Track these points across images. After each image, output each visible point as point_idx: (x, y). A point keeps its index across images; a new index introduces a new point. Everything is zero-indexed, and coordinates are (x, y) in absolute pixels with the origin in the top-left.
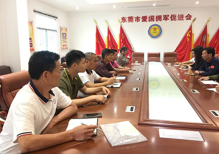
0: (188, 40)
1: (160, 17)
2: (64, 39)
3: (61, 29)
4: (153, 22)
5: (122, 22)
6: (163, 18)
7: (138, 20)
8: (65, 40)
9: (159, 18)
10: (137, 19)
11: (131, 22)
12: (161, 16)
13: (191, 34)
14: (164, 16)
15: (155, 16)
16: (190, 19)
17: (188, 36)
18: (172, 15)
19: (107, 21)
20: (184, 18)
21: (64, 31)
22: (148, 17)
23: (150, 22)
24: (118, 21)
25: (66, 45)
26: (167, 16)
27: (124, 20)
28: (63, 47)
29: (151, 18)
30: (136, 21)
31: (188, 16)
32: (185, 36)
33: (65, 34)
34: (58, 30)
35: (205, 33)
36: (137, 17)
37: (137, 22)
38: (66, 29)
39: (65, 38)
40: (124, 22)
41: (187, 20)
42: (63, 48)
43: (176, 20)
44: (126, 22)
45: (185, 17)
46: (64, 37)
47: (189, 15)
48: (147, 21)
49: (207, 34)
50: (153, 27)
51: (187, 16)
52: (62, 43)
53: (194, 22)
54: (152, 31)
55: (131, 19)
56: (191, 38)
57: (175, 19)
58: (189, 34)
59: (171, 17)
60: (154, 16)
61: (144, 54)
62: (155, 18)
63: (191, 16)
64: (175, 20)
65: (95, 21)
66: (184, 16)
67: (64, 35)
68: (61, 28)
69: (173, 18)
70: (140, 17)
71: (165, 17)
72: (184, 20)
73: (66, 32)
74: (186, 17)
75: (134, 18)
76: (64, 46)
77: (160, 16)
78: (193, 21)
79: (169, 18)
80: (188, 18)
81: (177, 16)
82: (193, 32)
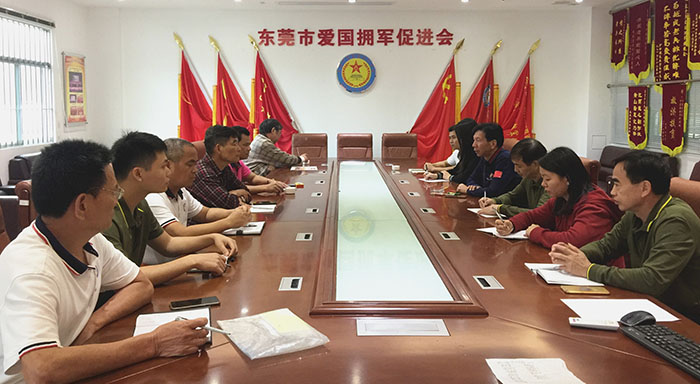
0: (447, 99)
1: (368, 35)
2: (74, 91)
3: (66, 59)
4: (350, 46)
5: (260, 44)
6: (376, 37)
7: (309, 40)
8: (79, 94)
9: (366, 37)
10: (306, 38)
11: (288, 44)
12: (372, 31)
13: (453, 83)
14: (379, 31)
15: (356, 31)
16: (450, 44)
17: (446, 89)
18: (401, 30)
19: (215, 37)
20: (432, 41)
21: (74, 67)
22: (336, 33)
23: (342, 46)
24: (249, 41)
25: (82, 111)
26: (387, 32)
27: (268, 38)
28: (72, 117)
29: (346, 36)
30: (301, 43)
31: (445, 34)
32: (438, 89)
33: (76, 74)
34: (57, 64)
35: (487, 80)
36: (306, 30)
37: (306, 45)
38: (83, 60)
39: (77, 88)
40: (267, 44)
41: (440, 44)
42: (71, 121)
43: (412, 44)
44: (273, 43)
45: (435, 38)
46: (75, 86)
47: (445, 30)
48: (333, 44)
49: (495, 83)
50: (352, 62)
51: (440, 35)
52: (69, 105)
53: (460, 50)
54: (348, 72)
55: (286, 35)
56: (452, 93)
57: (411, 42)
58: (447, 83)
59: (399, 36)
60: (352, 31)
61: (326, 137)
62: (356, 36)
63: (452, 35)
64: (408, 44)
65: (177, 37)
66: (434, 35)
67: (76, 77)
68: (67, 57)
69: (405, 38)
70: (313, 33)
71: (384, 33)
72: (432, 44)
73: (83, 68)
74: (438, 36)
75: (295, 33)
76: (74, 112)
77: (368, 31)
78: (458, 48)
79: (394, 37)
80: (443, 40)
81: (415, 33)
82: (458, 79)
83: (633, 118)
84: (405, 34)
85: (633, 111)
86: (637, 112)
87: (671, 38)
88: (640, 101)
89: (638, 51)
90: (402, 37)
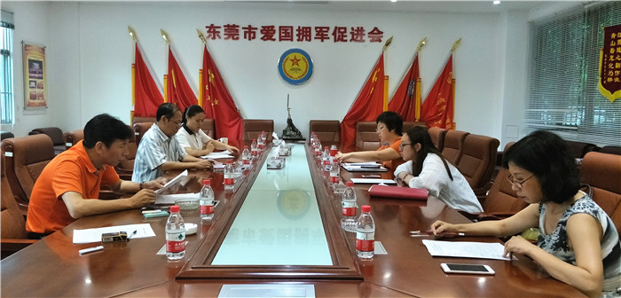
1: (306, 32)
2: (34, 77)
3: (26, 48)
4: (289, 42)
5: (208, 37)
6: (314, 33)
7: (252, 35)
8: (39, 81)
10: (250, 32)
11: (233, 39)
12: (310, 28)
13: (381, 76)
14: (316, 28)
15: (295, 28)
16: (380, 41)
17: (375, 82)
18: (336, 28)
19: (168, 31)
20: (364, 38)
21: (34, 56)
22: (277, 29)
23: (283, 42)
24: (196, 35)
25: (41, 96)
26: (324, 30)
27: (214, 32)
28: (32, 101)
29: (286, 33)
30: (245, 37)
31: (376, 32)
32: (369, 84)
33: (36, 62)
34: (16, 51)
35: (413, 75)
36: (250, 26)
37: (250, 39)
38: (43, 50)
39: (36, 75)
40: (214, 38)
41: (371, 41)
42: (29, 105)
43: (346, 41)
44: (220, 38)
45: (367, 35)
46: (35, 73)
47: (376, 29)
48: (274, 40)
50: (291, 56)
51: (372, 33)
52: (29, 91)
53: (389, 47)
54: (288, 65)
55: (232, 31)
56: (381, 85)
57: (345, 38)
58: (376, 76)
59: (334, 34)
60: (292, 27)
61: (272, 123)
62: (295, 33)
63: (382, 33)
64: (343, 40)
65: (131, 30)
66: (366, 33)
67: (36, 65)
68: (26, 46)
69: (340, 35)
70: (256, 29)
71: (321, 31)
72: (364, 41)
73: (44, 57)
74: (369, 33)
75: (240, 29)
76: (33, 97)
77: (306, 28)
78: (387, 44)
79: (330, 34)
80: (374, 37)
81: (349, 30)
82: (386, 73)
84: (339, 32)
90: (337, 35)
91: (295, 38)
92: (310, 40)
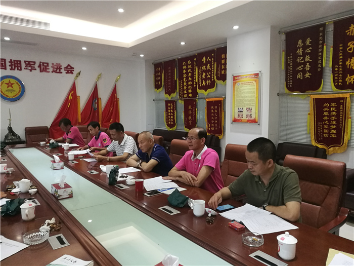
0: (69, 104)
1: (17, 64)
4: (4, 70)
12: (20, 61)
13: (75, 96)
15: (8, 60)
16: (72, 73)
18: (40, 62)
20: (62, 71)
26: (31, 63)
31: (69, 67)
41: (66, 73)
43: (49, 72)
45: (63, 69)
47: (69, 65)
49: (99, 97)
50: (6, 81)
53: (78, 78)
54: (4, 88)
57: (48, 70)
58: (72, 96)
59: (40, 66)
60: (5, 60)
62: (8, 64)
63: (73, 68)
64: (46, 71)
66: (63, 67)
69: (44, 67)
71: (29, 63)
72: (62, 73)
74: (65, 68)
78: (77, 76)
79: (36, 66)
80: (68, 71)
81: (50, 65)
82: (78, 94)
83: (168, 116)
84: (43, 65)
85: (168, 112)
86: (171, 112)
87: (187, 78)
88: (172, 107)
89: (169, 83)
90: (42, 67)
91: (8, 68)
92: (21, 70)
